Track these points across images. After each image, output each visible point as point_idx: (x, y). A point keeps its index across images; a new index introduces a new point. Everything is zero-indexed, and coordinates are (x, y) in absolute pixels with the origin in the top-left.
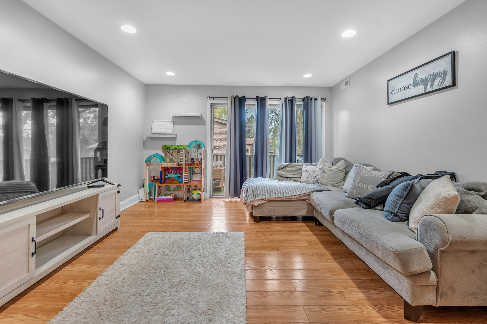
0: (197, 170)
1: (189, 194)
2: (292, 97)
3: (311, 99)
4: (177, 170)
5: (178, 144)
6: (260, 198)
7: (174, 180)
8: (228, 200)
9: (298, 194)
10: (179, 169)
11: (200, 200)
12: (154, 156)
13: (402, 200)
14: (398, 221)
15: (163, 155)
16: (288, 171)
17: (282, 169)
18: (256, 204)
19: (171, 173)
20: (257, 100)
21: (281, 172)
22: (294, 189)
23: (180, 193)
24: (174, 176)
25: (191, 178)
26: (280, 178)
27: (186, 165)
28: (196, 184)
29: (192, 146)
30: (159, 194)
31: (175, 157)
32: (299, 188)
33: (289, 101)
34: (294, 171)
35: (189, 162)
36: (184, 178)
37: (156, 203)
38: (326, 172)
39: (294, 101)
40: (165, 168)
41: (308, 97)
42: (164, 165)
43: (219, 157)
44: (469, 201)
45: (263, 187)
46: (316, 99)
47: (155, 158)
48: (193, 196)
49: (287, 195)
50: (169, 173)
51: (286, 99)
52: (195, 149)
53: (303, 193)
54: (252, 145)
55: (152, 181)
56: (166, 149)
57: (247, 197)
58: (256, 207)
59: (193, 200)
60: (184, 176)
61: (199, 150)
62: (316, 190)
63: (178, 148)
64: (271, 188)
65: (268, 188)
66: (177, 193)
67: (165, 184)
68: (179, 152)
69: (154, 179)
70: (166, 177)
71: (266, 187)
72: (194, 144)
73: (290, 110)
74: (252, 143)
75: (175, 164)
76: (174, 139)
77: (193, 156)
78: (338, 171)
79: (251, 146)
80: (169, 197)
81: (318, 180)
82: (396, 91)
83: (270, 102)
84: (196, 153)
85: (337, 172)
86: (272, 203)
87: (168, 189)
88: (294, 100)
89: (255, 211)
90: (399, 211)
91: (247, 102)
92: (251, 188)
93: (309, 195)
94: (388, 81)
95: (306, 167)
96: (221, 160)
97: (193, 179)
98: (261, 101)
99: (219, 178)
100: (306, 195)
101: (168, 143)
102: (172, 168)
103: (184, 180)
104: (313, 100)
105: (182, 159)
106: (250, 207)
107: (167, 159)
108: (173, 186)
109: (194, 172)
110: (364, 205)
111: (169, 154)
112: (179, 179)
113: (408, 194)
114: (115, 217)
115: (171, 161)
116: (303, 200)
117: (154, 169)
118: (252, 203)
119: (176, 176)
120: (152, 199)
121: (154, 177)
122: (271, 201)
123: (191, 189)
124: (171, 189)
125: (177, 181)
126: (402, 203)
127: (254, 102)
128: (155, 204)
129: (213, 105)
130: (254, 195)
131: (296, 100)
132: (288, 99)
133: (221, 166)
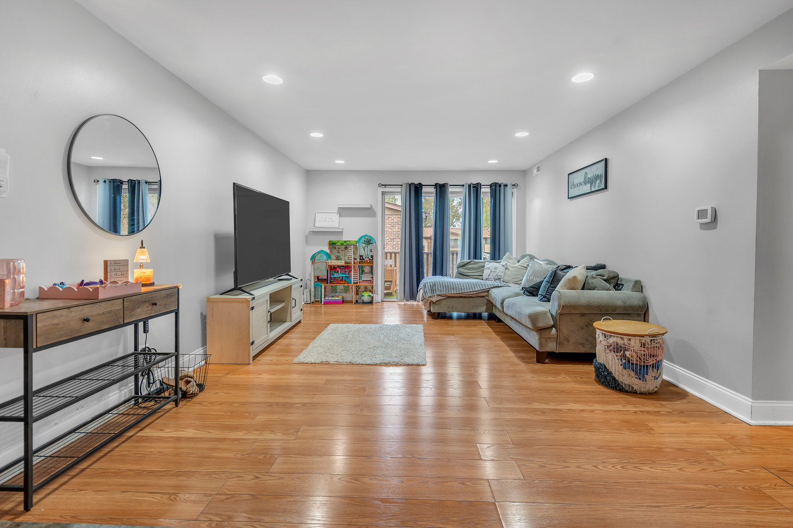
0: (367, 269)
1: (358, 296)
2: (477, 184)
3: (500, 186)
4: (344, 269)
5: (344, 239)
6: (438, 294)
7: (342, 280)
8: (402, 303)
9: (477, 290)
10: (347, 268)
11: (371, 302)
12: (319, 253)
13: (549, 284)
14: (547, 301)
15: (328, 251)
16: (470, 269)
17: (463, 266)
18: (434, 300)
19: (338, 272)
20: (436, 188)
21: (462, 270)
22: (472, 285)
23: (348, 295)
24: (341, 275)
25: (360, 278)
26: (461, 276)
27: (354, 263)
28: (366, 284)
29: (361, 241)
30: (325, 296)
31: (342, 254)
32: (477, 284)
33: (473, 187)
34: (476, 269)
35: (358, 260)
36: (352, 278)
37: (323, 306)
38: (509, 269)
39: (479, 189)
40: (331, 266)
41: (496, 183)
42: (331, 263)
43: (389, 255)
44: (592, 283)
45: (441, 283)
46: (506, 185)
47: (319, 255)
48: (363, 298)
49: (466, 291)
50: (335, 272)
51: (470, 186)
52: (364, 245)
53: (482, 289)
54: (430, 238)
55: (316, 282)
56: (332, 245)
57: (425, 292)
58: (434, 303)
59: (364, 303)
60: (352, 276)
61: (369, 246)
62: (495, 286)
63: (345, 244)
64: (449, 284)
65: (446, 284)
66: (344, 295)
67: (332, 285)
68: (346, 248)
69: (318, 279)
70: (332, 276)
71: (444, 283)
72: (364, 239)
73: (475, 198)
74: (430, 236)
75: (343, 261)
76: (341, 233)
77: (362, 252)
78: (521, 267)
79: (429, 241)
80: (336, 298)
81: (500, 277)
82: (575, 186)
83: (451, 189)
84: (366, 250)
85: (521, 269)
86: (450, 299)
87: (334, 290)
88: (479, 187)
89: (433, 307)
90: (547, 293)
91: (424, 189)
92: (429, 284)
93: (488, 291)
94: (569, 174)
95: (488, 264)
96: (391, 258)
97: (363, 279)
98: (441, 189)
99: (391, 280)
100: (485, 292)
101: (334, 238)
102: (339, 267)
103: (352, 280)
104: (502, 187)
105: (350, 256)
106: (428, 304)
107: (333, 257)
108: (340, 287)
109: (363, 271)
110: (528, 293)
111: (335, 251)
112: (347, 280)
113: (553, 279)
114: (300, 310)
115: (338, 258)
116: (483, 297)
117: (318, 268)
118: (430, 299)
119: (344, 275)
120: (318, 301)
121: (318, 277)
122: (449, 297)
123: (360, 290)
124: (338, 291)
125: (345, 280)
126: (549, 287)
127: (433, 190)
128: (321, 306)
129: (384, 193)
130: (432, 291)
131: (482, 187)
132: (472, 185)
133: (391, 266)
